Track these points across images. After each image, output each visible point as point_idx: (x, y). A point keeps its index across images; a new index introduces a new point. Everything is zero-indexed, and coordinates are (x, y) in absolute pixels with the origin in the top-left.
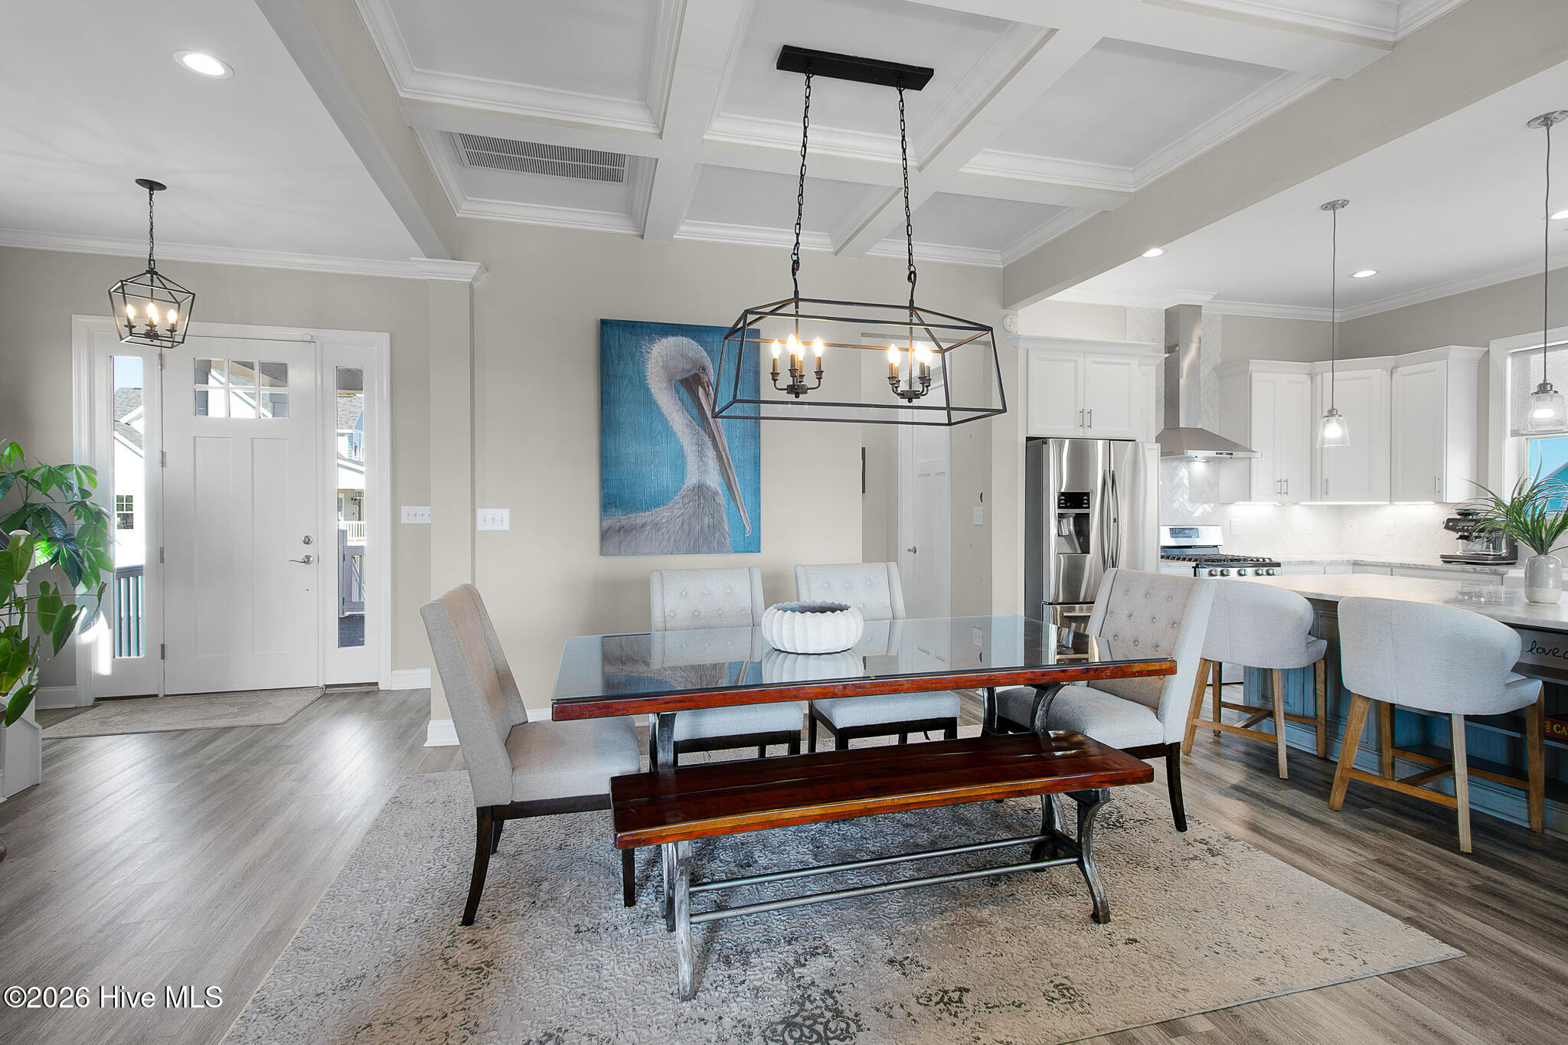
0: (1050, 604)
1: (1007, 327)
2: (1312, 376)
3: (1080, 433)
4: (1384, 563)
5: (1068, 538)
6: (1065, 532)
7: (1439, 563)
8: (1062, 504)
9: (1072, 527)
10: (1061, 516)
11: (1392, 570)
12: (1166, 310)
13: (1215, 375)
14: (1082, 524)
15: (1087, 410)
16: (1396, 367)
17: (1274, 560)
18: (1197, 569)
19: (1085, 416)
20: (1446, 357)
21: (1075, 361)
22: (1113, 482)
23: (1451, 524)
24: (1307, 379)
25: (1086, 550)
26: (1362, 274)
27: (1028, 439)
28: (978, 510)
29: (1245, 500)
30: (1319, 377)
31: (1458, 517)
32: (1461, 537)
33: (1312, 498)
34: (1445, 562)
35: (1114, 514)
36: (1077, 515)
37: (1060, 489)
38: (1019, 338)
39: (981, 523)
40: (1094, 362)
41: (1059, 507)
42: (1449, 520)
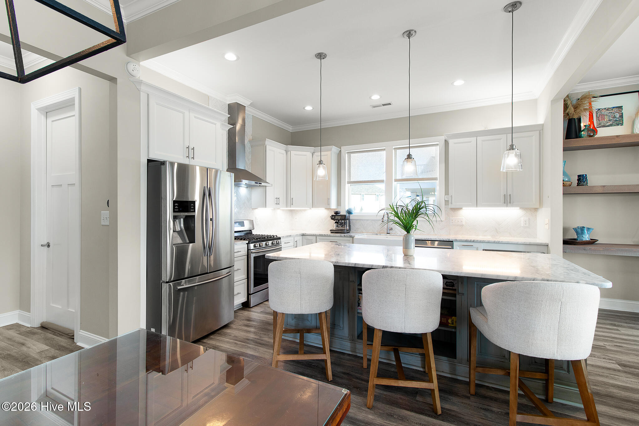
0: (167, 282)
1: (131, 71)
2: (287, 152)
3: (185, 161)
4: (314, 234)
5: (180, 233)
6: (178, 229)
7: (329, 233)
8: (176, 209)
9: (182, 225)
10: (175, 218)
11: (316, 237)
12: (229, 104)
13: (250, 144)
14: (189, 223)
15: (191, 147)
16: (314, 152)
17: (279, 236)
18: (249, 245)
19: (190, 151)
20: (331, 150)
21: (183, 113)
22: (210, 195)
23: (333, 217)
24: (284, 152)
25: (192, 240)
26: (309, 108)
27: (149, 161)
28: (105, 213)
29: (263, 207)
30: (289, 152)
31: (334, 214)
32: (336, 223)
33: (287, 206)
34: (331, 232)
35: (210, 216)
36: (186, 216)
37: (173, 199)
38: (140, 82)
39: (108, 224)
40: (195, 117)
41: (174, 211)
42: (332, 216)
